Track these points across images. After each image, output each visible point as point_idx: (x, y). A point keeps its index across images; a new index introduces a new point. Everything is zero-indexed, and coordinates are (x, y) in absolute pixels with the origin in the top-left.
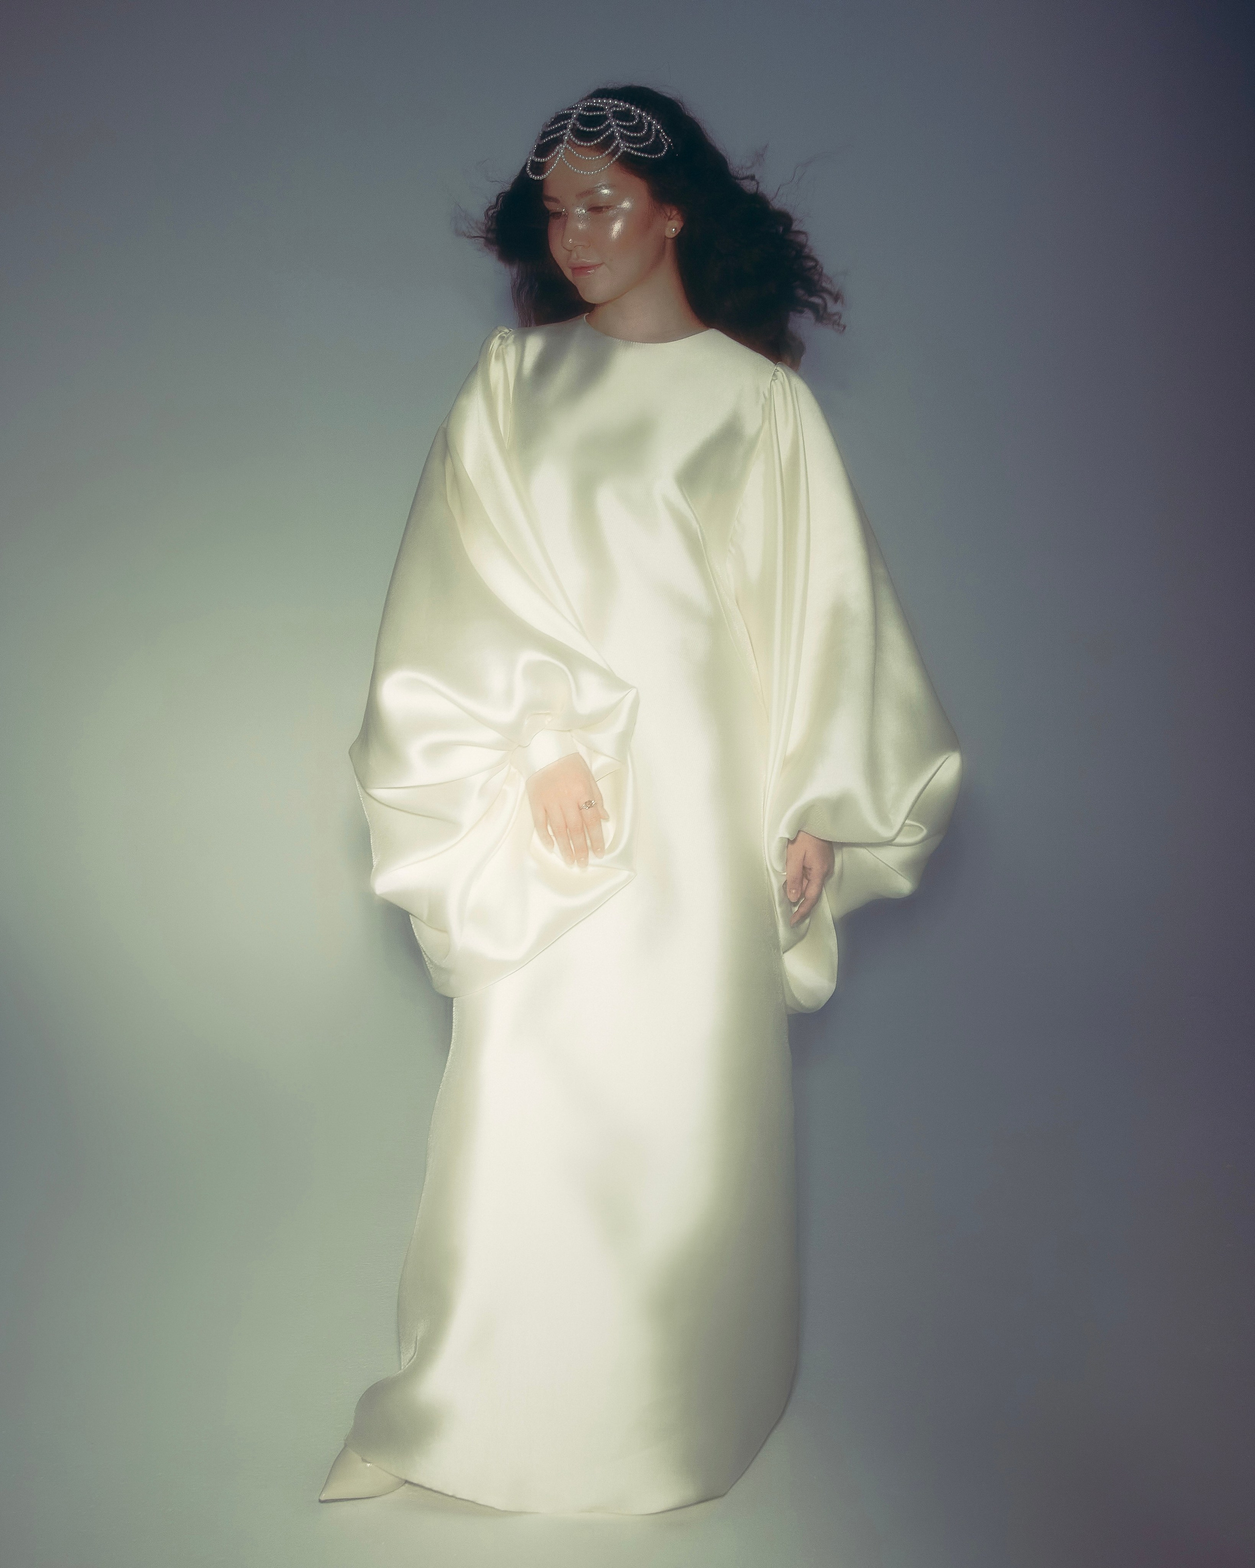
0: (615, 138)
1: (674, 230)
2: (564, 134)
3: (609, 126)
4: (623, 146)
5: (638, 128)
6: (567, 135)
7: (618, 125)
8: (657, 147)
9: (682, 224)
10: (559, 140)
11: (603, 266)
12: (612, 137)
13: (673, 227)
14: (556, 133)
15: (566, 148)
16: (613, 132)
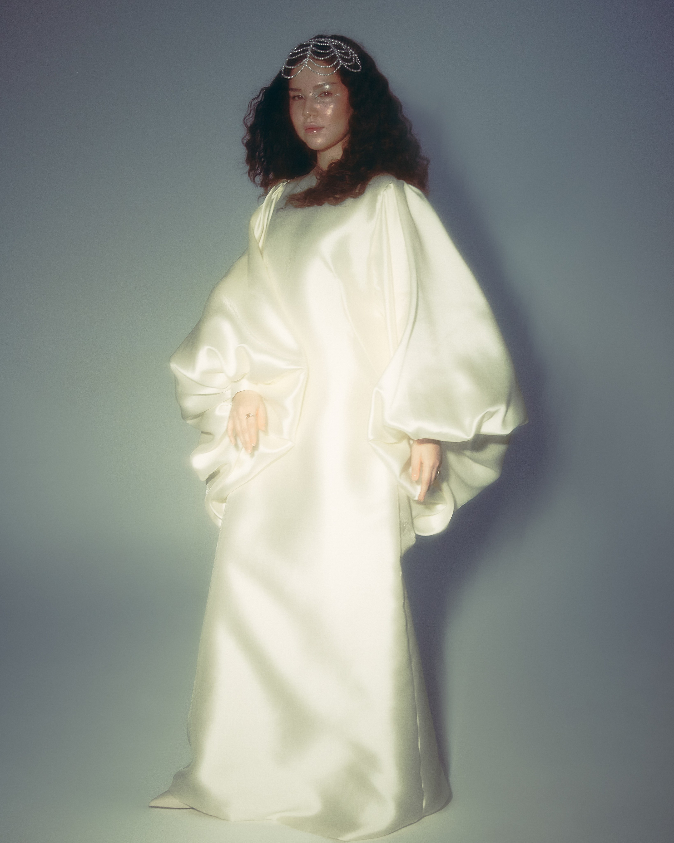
0: (337, 58)
2: (307, 54)
3: (333, 52)
4: (341, 63)
5: (351, 60)
6: (309, 53)
7: (338, 51)
10: (305, 57)
11: (324, 130)
14: (302, 53)
15: (309, 61)
16: (335, 54)
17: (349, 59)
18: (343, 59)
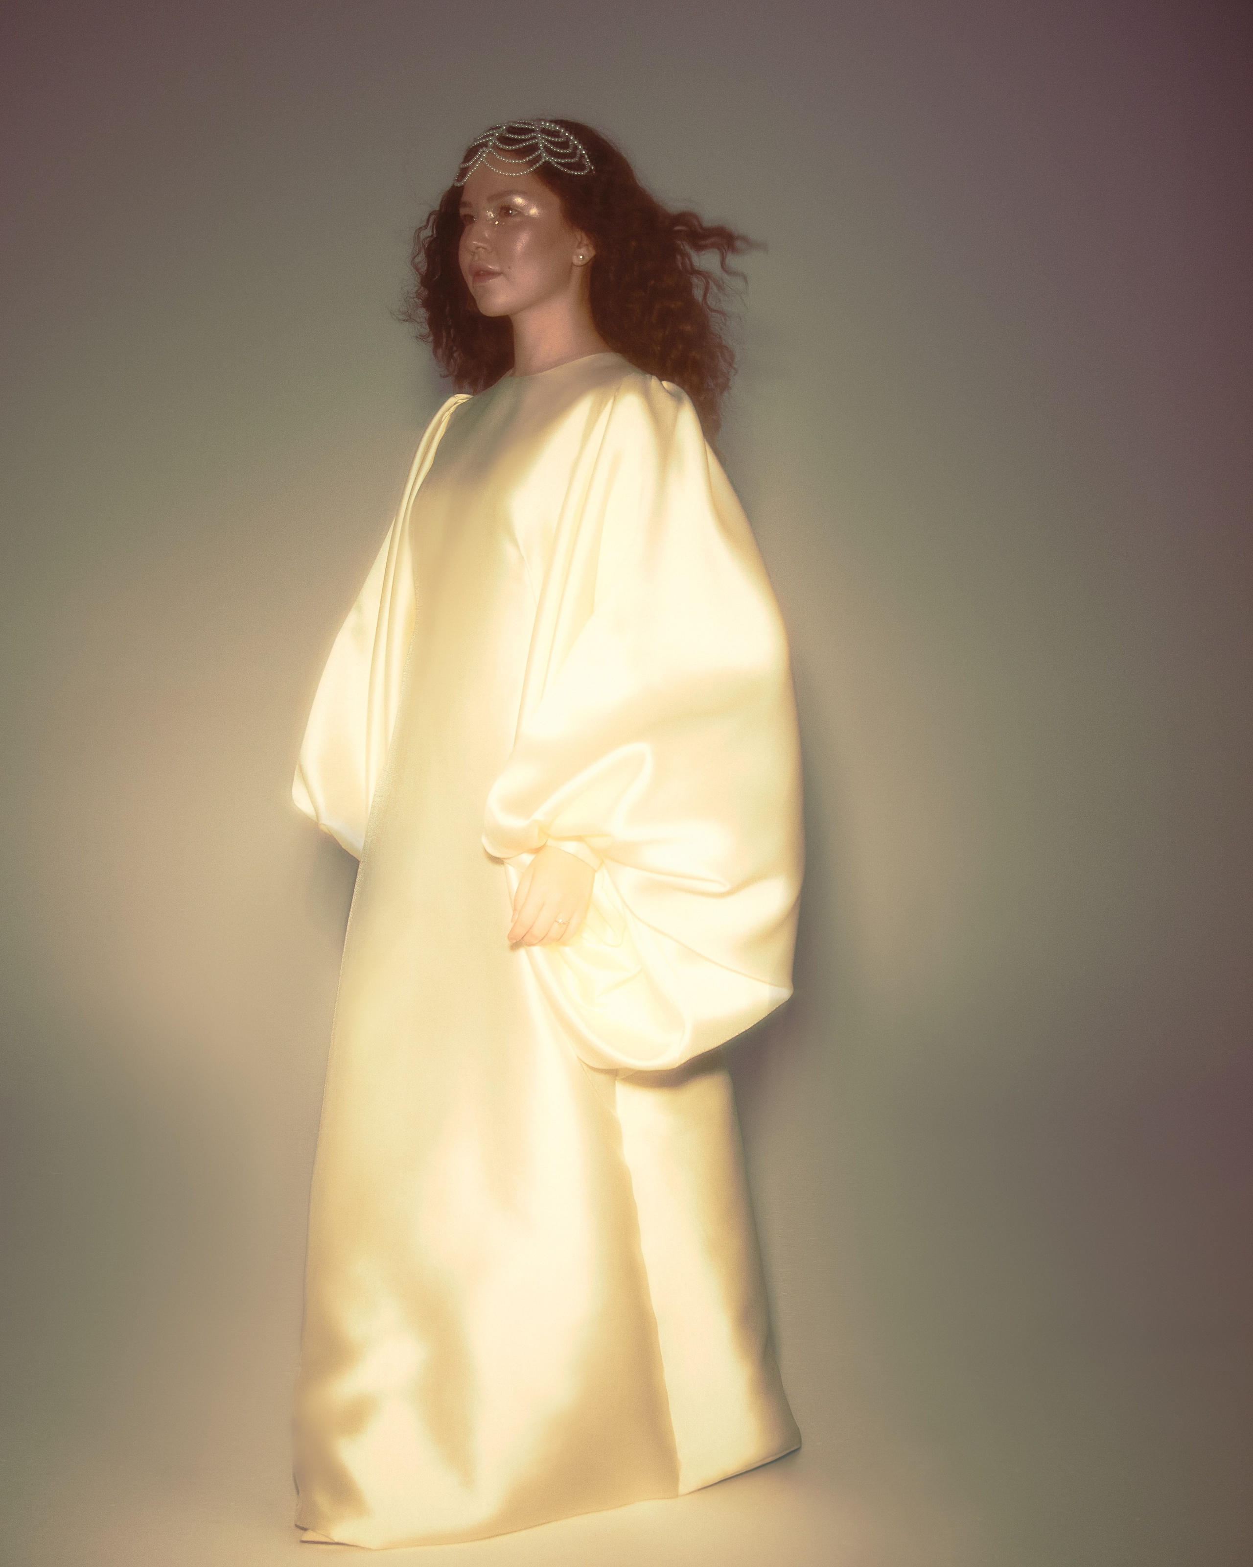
0: (538, 149)
1: (581, 257)
2: (489, 141)
3: (535, 138)
4: (546, 157)
5: (572, 155)
7: (543, 138)
8: (580, 166)
9: (593, 253)
11: (502, 277)
12: (534, 148)
13: (582, 255)
15: (489, 151)
16: (537, 144)
17: (570, 154)
18: (551, 153)
